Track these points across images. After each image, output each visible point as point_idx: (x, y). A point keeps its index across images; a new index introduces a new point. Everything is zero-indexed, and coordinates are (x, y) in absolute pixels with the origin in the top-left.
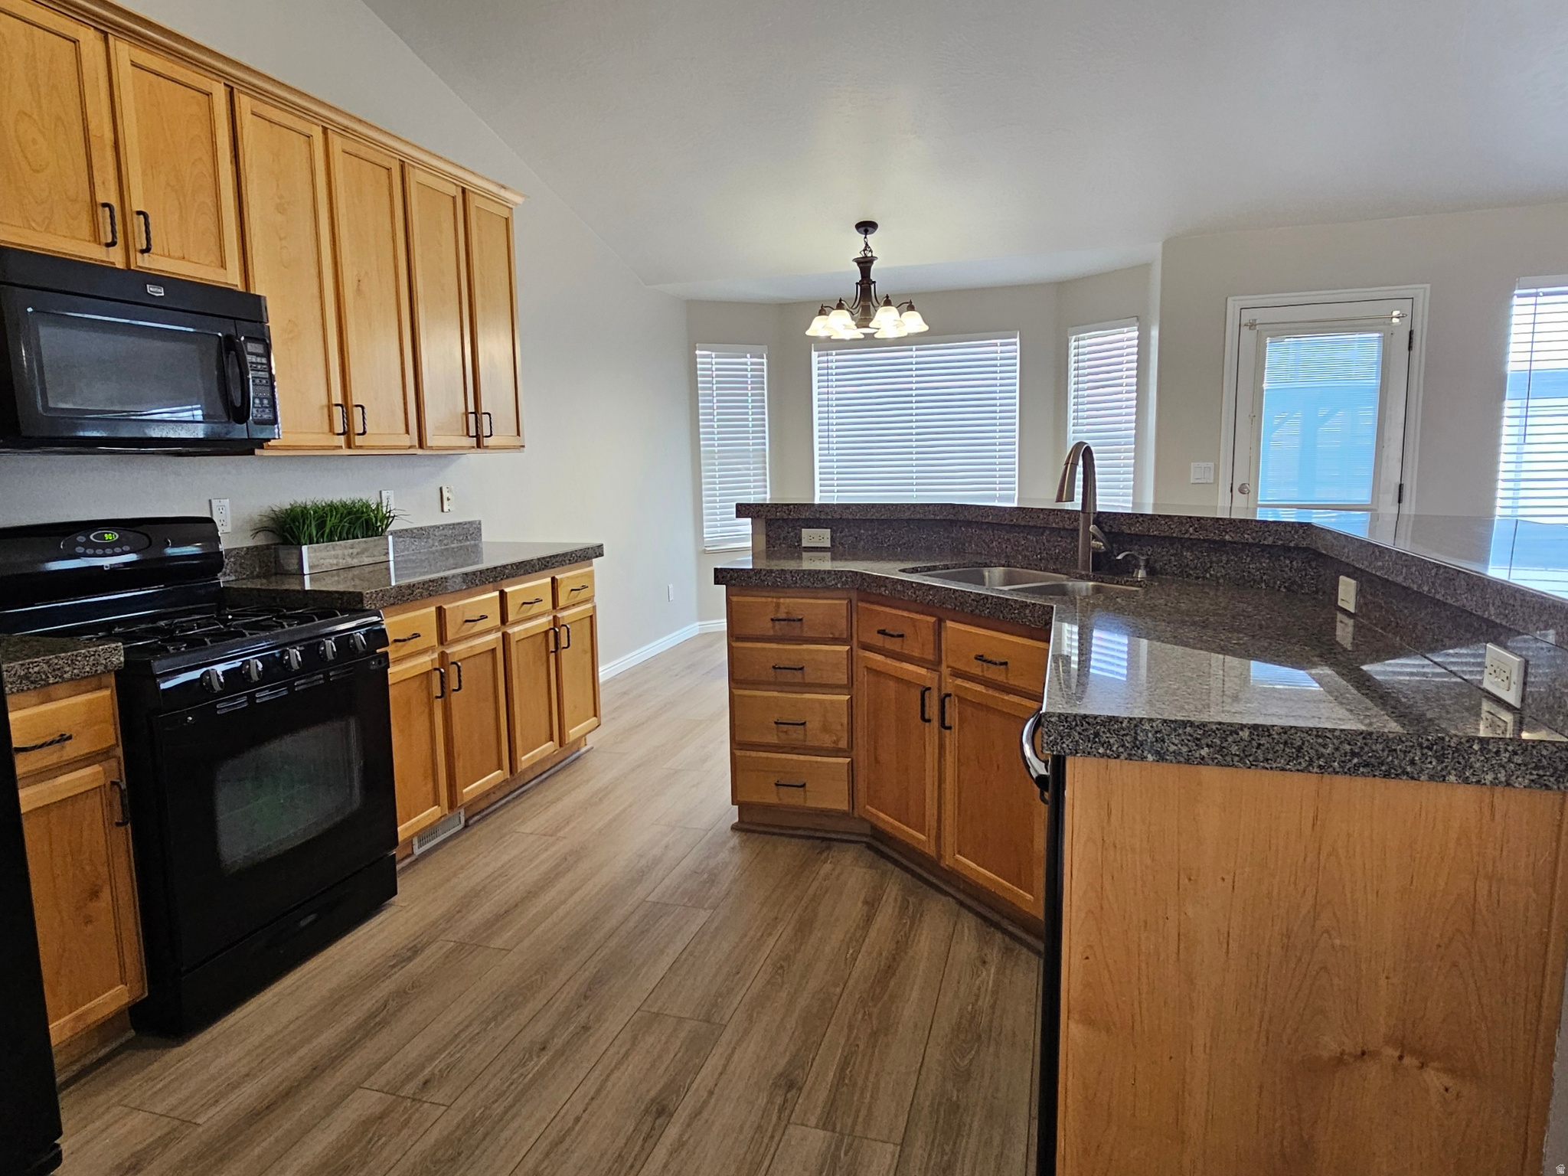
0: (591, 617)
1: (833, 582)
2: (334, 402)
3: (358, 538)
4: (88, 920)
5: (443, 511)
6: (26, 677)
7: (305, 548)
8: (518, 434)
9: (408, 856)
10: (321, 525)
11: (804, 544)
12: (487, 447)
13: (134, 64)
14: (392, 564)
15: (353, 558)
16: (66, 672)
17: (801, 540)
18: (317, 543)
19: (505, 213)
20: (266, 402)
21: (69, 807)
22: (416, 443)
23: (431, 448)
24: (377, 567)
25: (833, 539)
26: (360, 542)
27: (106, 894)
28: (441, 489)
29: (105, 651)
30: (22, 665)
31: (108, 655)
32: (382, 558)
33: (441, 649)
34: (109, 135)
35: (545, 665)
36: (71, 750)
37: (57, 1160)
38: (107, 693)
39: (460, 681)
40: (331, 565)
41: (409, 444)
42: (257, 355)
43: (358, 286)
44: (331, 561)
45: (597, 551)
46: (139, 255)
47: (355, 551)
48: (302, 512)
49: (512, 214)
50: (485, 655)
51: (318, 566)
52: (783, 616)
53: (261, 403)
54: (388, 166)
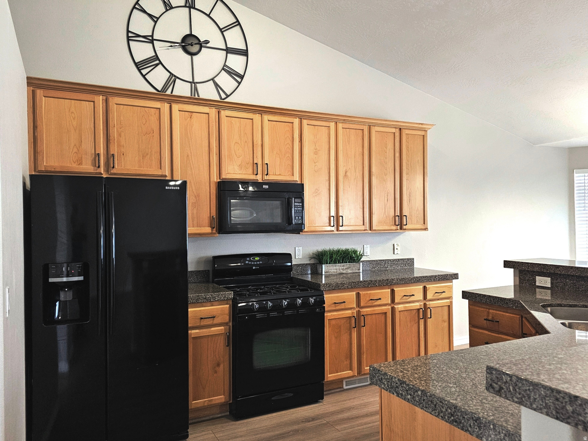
0: (449, 306)
1: (511, 305)
2: (331, 215)
3: (347, 263)
4: (216, 372)
5: (394, 253)
6: (205, 298)
7: (323, 266)
8: (424, 223)
9: (340, 388)
10: (331, 257)
11: (537, 284)
12: (405, 229)
13: (269, 121)
14: (361, 274)
15: (344, 270)
16: (216, 298)
17: (536, 282)
18: (329, 264)
19: (423, 133)
20: (300, 217)
21: (214, 338)
22: (368, 228)
23: (375, 230)
24: (354, 274)
25: (552, 283)
26: (347, 265)
27: (222, 366)
28: (394, 245)
29: (228, 294)
30: (205, 295)
31: (228, 295)
32: (357, 271)
33: (357, 309)
34: (260, 143)
35: (417, 324)
36: (216, 321)
37: (187, 436)
38: (228, 306)
39: (364, 323)
40: (334, 272)
41: (364, 229)
42: (298, 203)
43: (346, 173)
44: (334, 271)
45: (455, 276)
46: (265, 176)
47: (345, 268)
48: (325, 253)
49: (426, 134)
50: (381, 314)
51: (328, 272)
52: (490, 318)
53: (298, 218)
54: (362, 129)
